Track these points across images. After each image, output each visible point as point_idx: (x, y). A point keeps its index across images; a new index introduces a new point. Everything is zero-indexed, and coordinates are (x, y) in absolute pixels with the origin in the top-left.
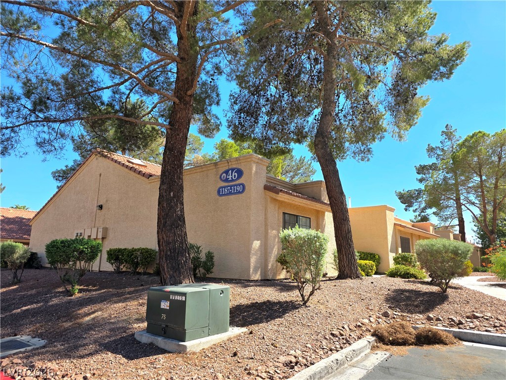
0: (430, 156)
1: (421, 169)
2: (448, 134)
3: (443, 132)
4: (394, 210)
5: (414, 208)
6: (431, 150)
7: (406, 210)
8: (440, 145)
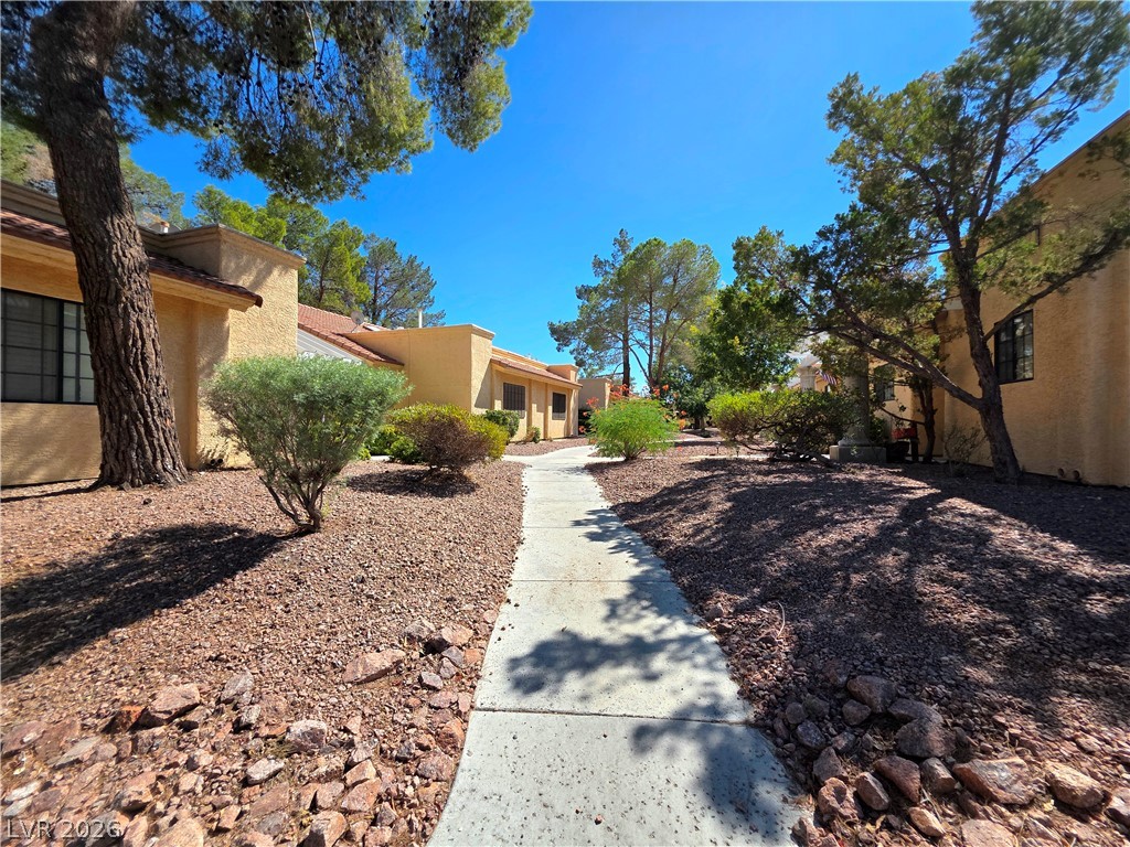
0: (596, 274)
1: (583, 292)
2: (622, 244)
3: (615, 240)
4: (493, 335)
5: (572, 347)
6: (598, 264)
7: (559, 350)
8: (611, 259)
